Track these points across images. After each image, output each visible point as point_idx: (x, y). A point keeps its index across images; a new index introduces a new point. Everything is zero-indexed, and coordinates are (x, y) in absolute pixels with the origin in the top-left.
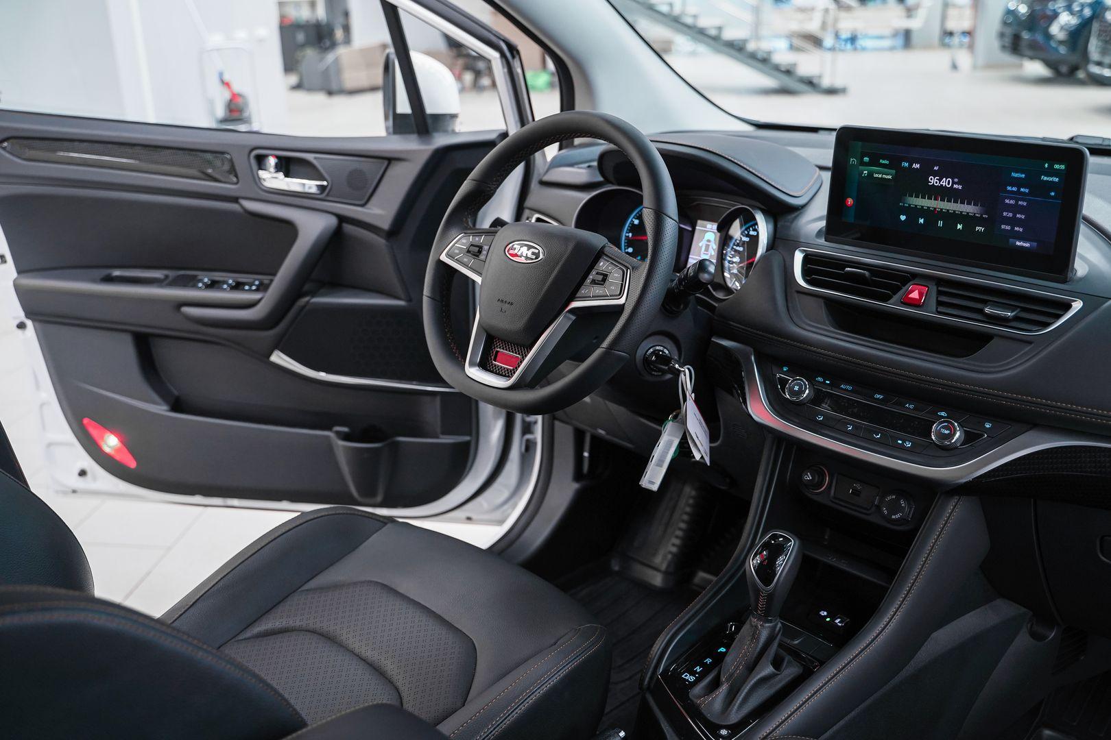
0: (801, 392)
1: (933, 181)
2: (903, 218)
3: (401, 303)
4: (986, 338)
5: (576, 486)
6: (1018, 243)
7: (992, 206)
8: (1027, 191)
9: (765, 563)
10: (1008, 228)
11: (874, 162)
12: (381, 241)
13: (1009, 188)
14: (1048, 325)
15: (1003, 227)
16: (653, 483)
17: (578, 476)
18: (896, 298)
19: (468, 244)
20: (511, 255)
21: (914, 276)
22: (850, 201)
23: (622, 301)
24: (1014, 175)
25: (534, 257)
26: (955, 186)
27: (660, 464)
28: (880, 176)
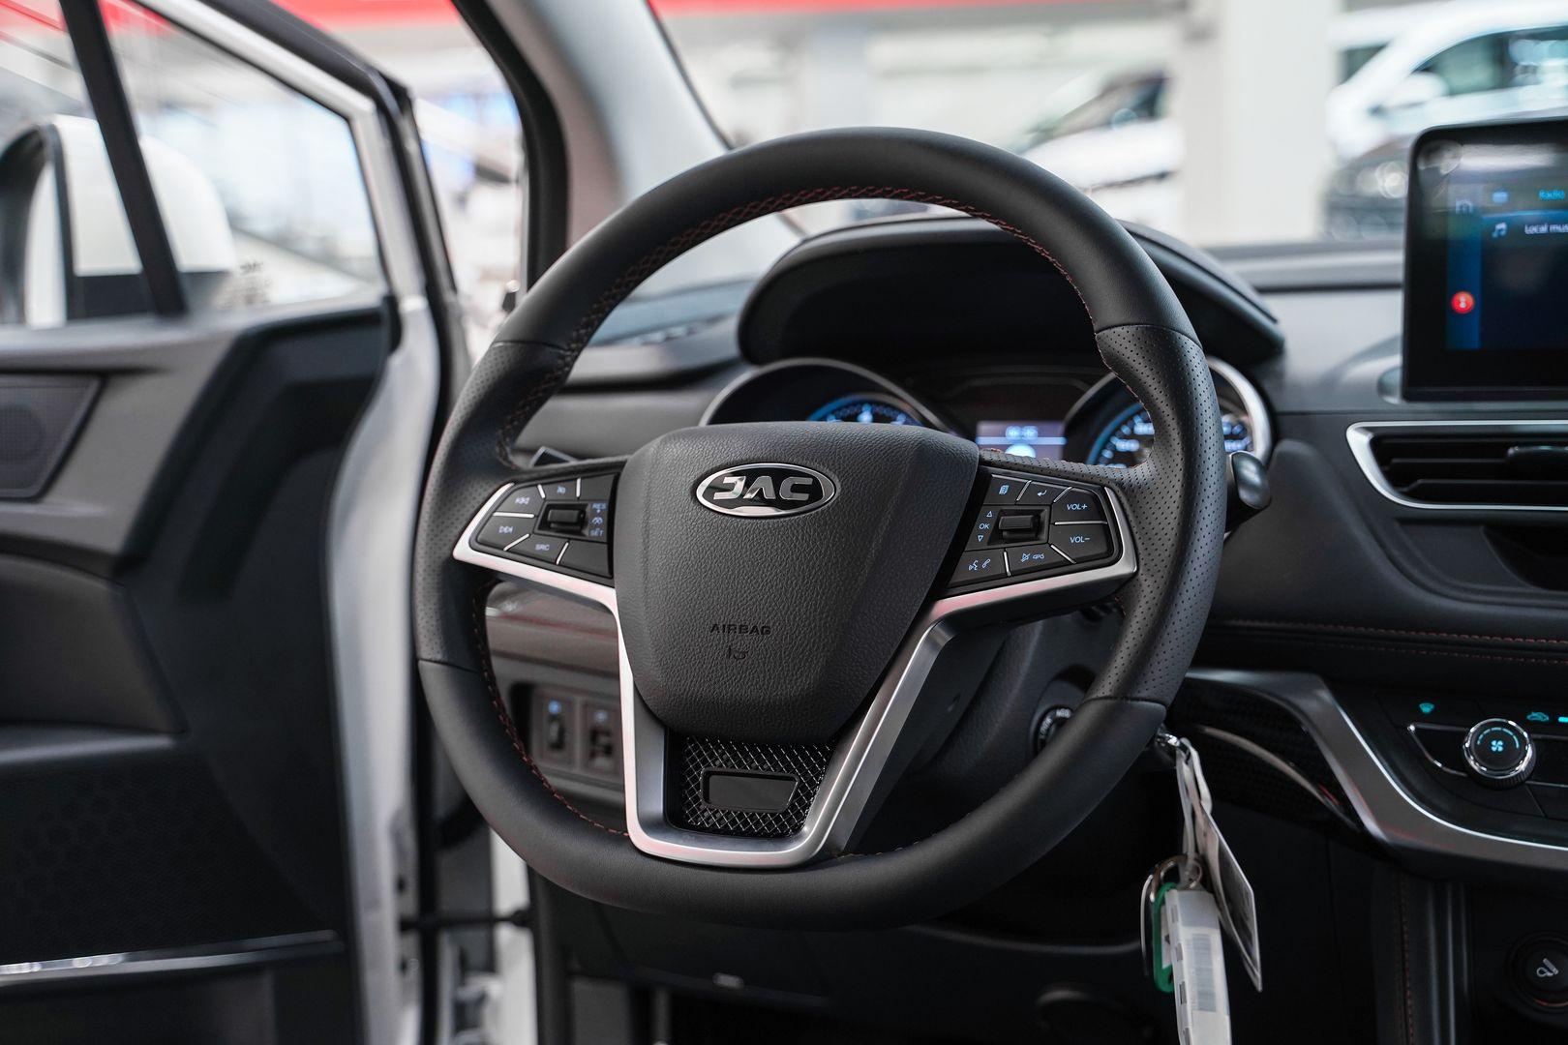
0: (1512, 755)
3: (159, 742)
11: (1522, 199)
12: (95, 588)
19: (539, 507)
20: (719, 503)
22: (1464, 301)
23: (1122, 568)
25: (804, 497)
27: (1206, 1002)
28: (1544, 229)
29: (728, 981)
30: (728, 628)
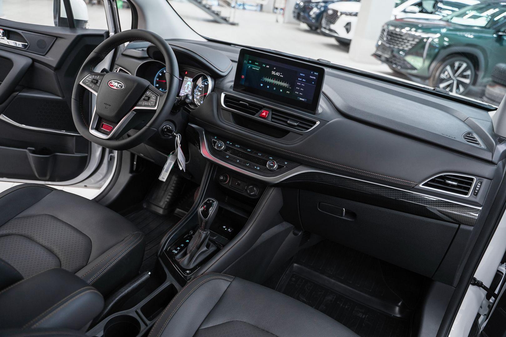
0: (221, 147)
1: (273, 73)
2: (262, 85)
3: (60, 98)
4: (287, 132)
5: (130, 175)
6: (300, 99)
7: (293, 85)
8: (305, 81)
9: (205, 210)
10: (298, 93)
11: (253, 63)
12: (52, 72)
13: (299, 79)
14: (308, 129)
15: (296, 92)
16: (164, 178)
17: (131, 171)
18: (257, 114)
19: (92, 79)
20: (110, 85)
21: (264, 107)
22: (243, 77)
23: (156, 108)
24: (301, 74)
25: (120, 87)
26: (281, 76)
27: (167, 171)
28: (255, 69)
29: (142, 155)
30: (106, 104)
